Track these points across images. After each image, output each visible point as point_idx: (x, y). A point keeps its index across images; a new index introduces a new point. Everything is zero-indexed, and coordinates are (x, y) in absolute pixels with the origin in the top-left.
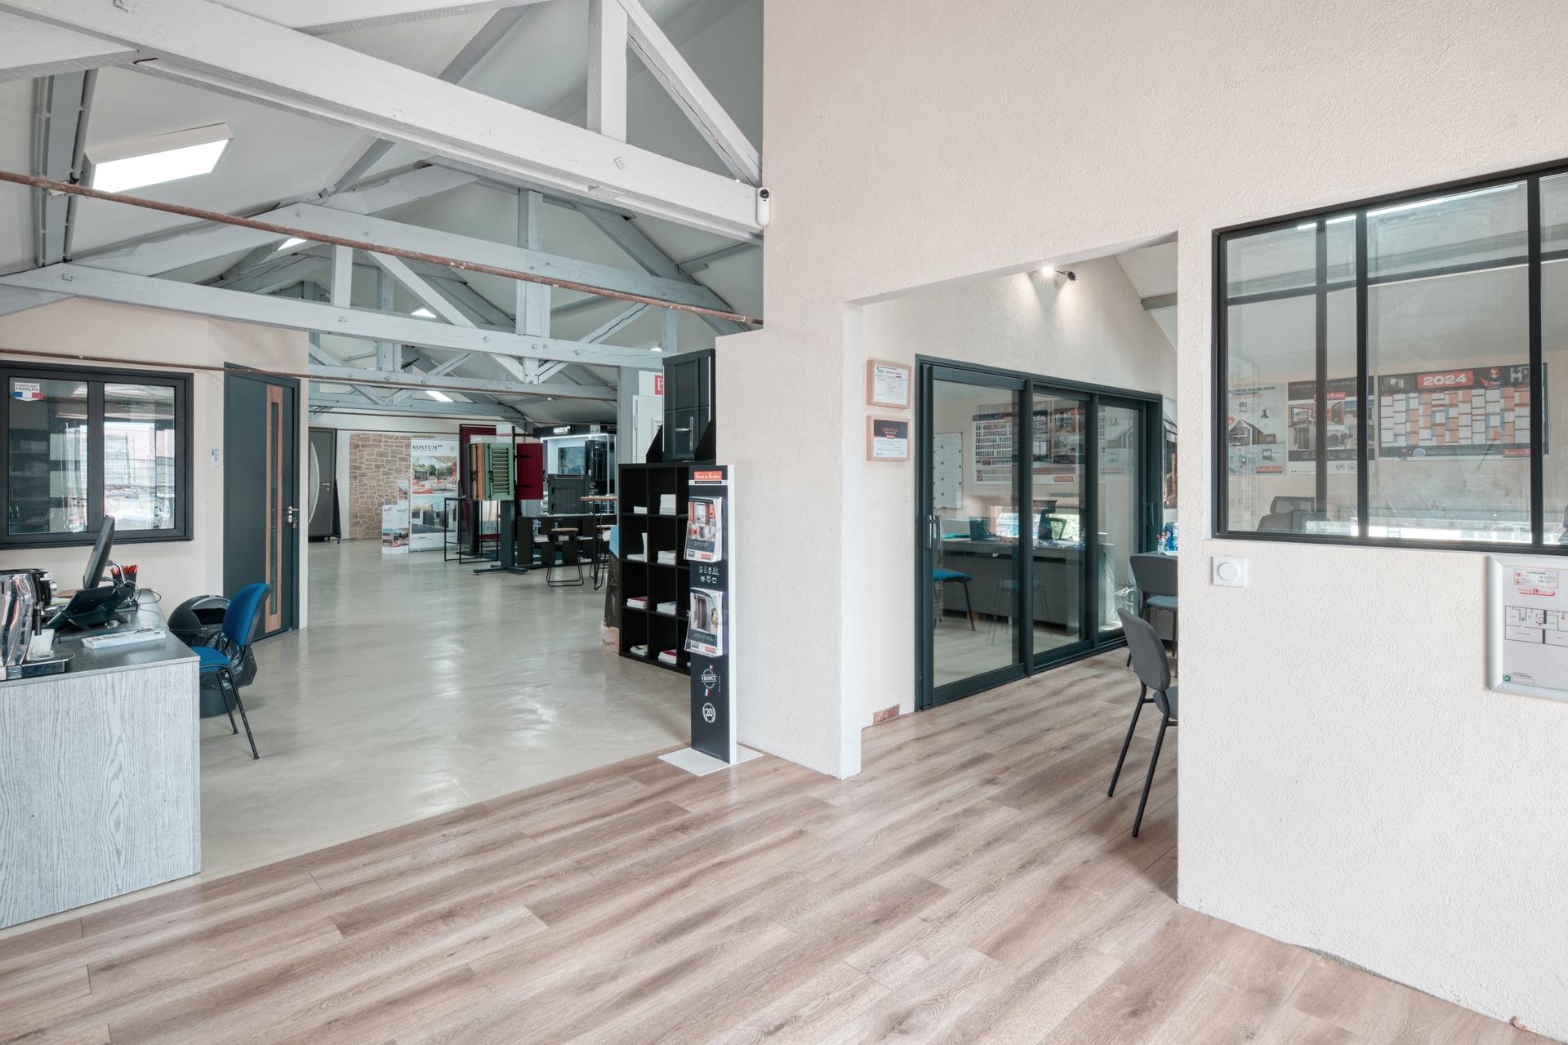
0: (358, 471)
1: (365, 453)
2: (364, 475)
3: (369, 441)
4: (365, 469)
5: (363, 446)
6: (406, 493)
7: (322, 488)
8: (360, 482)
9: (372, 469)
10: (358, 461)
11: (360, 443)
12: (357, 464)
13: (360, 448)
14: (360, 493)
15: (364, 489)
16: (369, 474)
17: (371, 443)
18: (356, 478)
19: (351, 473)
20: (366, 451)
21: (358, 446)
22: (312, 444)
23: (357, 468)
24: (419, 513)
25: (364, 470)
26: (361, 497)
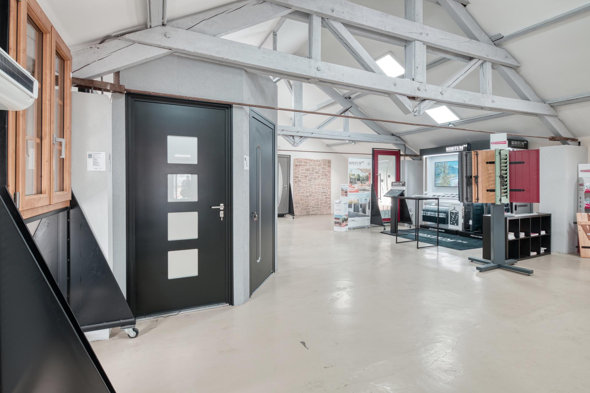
0: (297, 179)
1: (300, 169)
2: (300, 181)
3: (302, 163)
4: (301, 178)
5: (299, 165)
6: (346, 192)
7: (284, 188)
8: (298, 184)
9: (303, 177)
10: (297, 173)
11: (298, 164)
12: (296, 175)
13: (298, 167)
14: (298, 191)
15: (300, 188)
16: (302, 181)
17: (303, 163)
18: (296, 182)
19: (294, 180)
20: (301, 168)
21: (297, 165)
22: (279, 163)
23: (297, 177)
24: (351, 204)
25: (299, 178)
26: (299, 193)
